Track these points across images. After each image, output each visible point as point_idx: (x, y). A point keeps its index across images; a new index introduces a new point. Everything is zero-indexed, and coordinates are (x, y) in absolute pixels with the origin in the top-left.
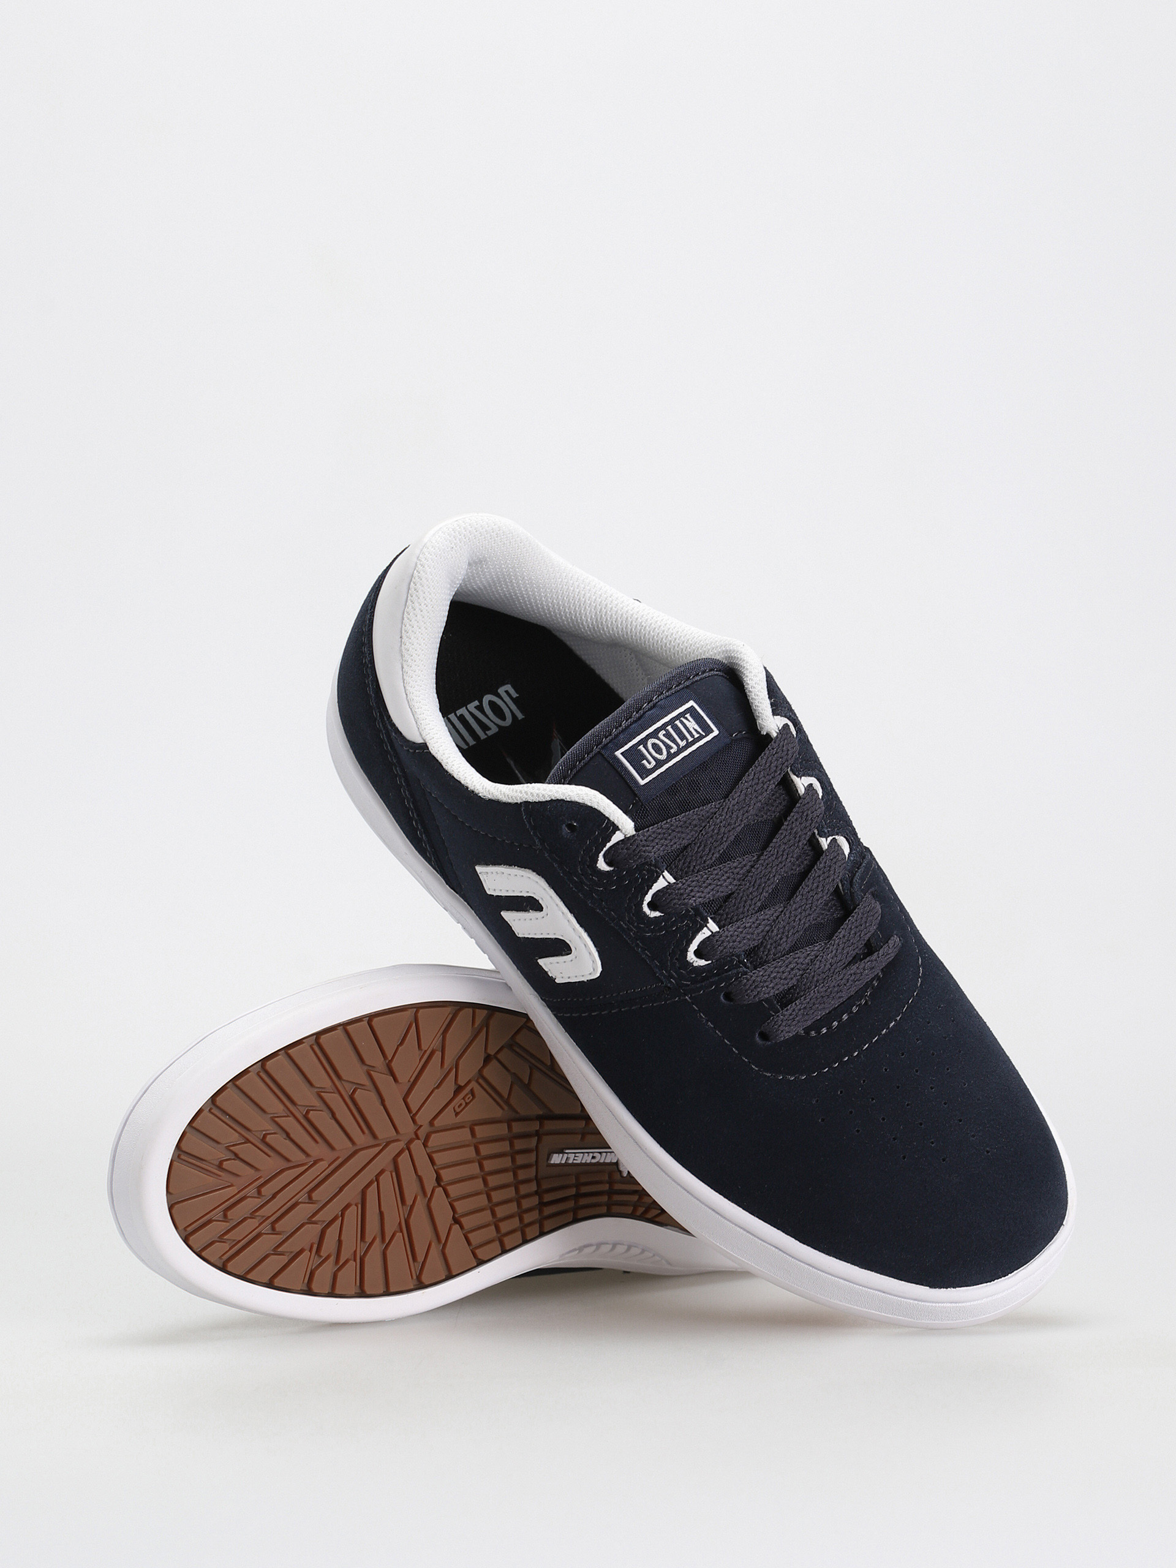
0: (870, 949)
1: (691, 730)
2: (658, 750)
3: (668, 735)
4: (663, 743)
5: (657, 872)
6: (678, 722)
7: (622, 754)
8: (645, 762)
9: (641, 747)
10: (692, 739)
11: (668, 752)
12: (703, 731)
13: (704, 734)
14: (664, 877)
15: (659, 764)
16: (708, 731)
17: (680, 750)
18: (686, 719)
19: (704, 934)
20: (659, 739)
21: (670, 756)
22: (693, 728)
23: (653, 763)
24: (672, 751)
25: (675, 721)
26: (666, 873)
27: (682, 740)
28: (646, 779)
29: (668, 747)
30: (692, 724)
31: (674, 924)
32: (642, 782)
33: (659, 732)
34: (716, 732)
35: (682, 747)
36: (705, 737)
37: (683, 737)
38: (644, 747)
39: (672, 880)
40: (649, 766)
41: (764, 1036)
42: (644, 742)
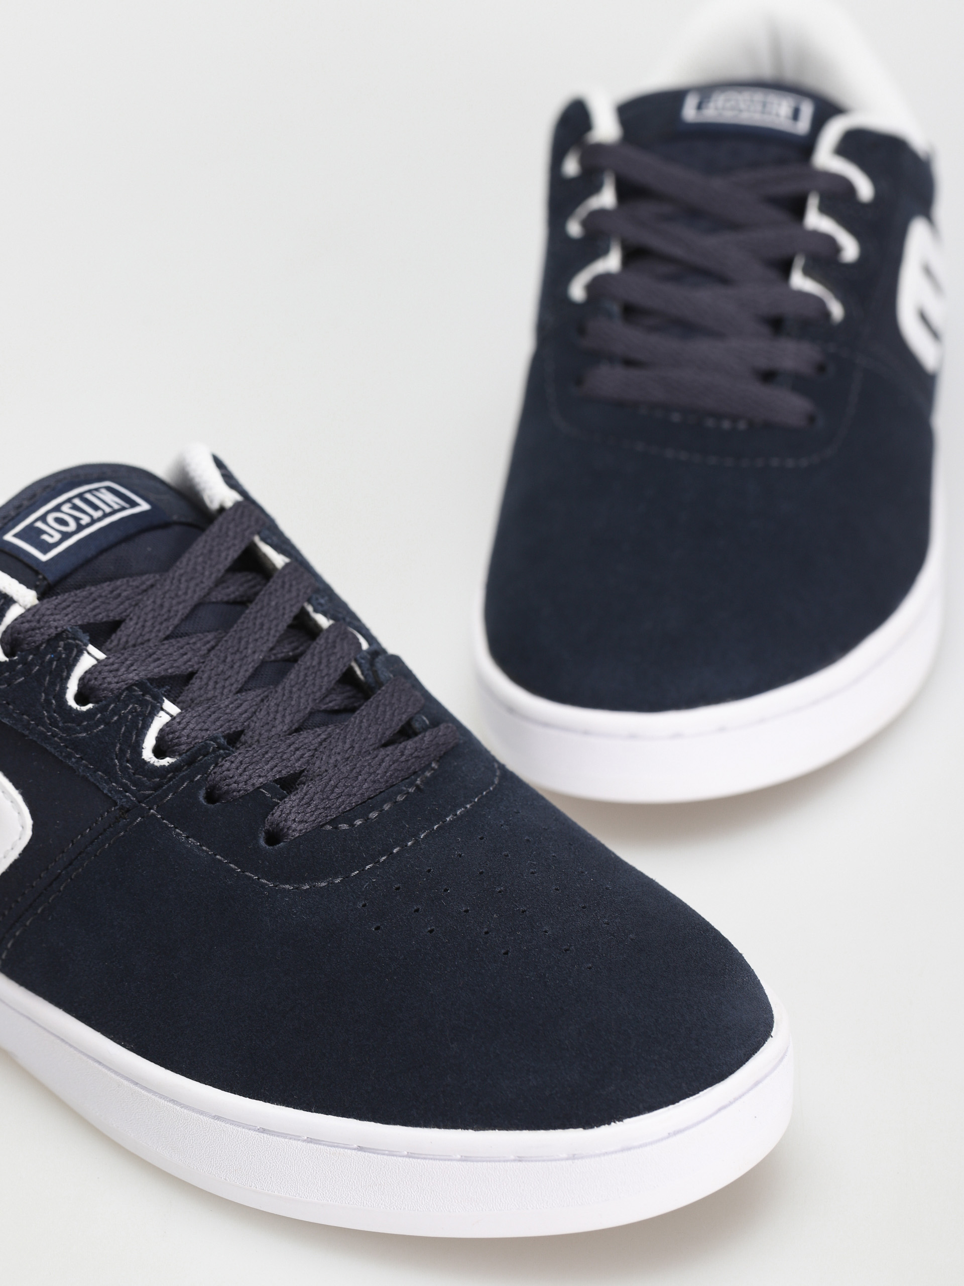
1: (108, 499)
2: (63, 523)
3: (76, 508)
4: (69, 516)
5: (77, 646)
7: (13, 534)
8: (46, 537)
9: (40, 524)
11: (78, 524)
12: (125, 504)
13: (125, 507)
14: (89, 653)
15: (67, 536)
17: (95, 521)
19: (160, 721)
20: (63, 512)
21: (80, 528)
22: (111, 497)
23: (59, 537)
24: (83, 523)
26: (91, 648)
27: (96, 512)
28: (49, 554)
29: (77, 520)
31: (114, 712)
32: (44, 558)
33: (64, 506)
36: (127, 509)
37: (97, 509)
38: (43, 522)
39: (101, 656)
40: (51, 540)
41: (274, 838)
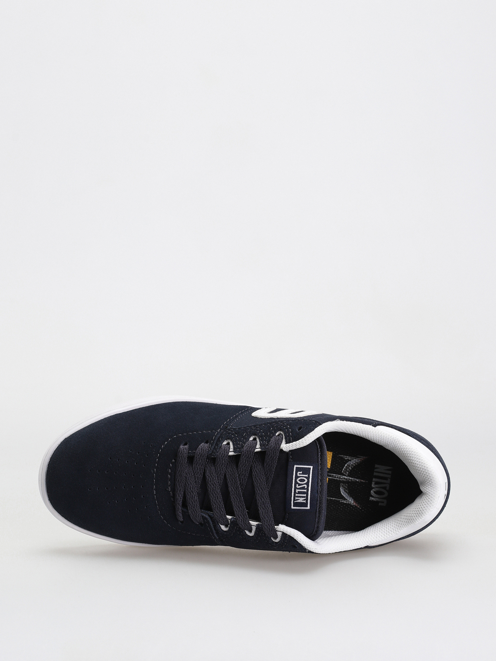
0: (185, 505)
1: (299, 498)
2: (301, 480)
3: (303, 488)
4: (302, 484)
5: (263, 447)
6: (305, 495)
7: (310, 468)
8: (301, 473)
9: (307, 476)
10: (296, 496)
11: (298, 483)
12: (296, 502)
13: (295, 502)
15: (297, 477)
16: (295, 505)
17: (295, 488)
18: (304, 500)
19: (232, 449)
20: (305, 484)
21: (296, 483)
22: (299, 500)
23: (298, 475)
24: (297, 485)
25: (306, 495)
26: (259, 450)
27: (298, 491)
28: (295, 468)
29: (300, 485)
30: (301, 500)
32: (295, 466)
33: (307, 486)
34: (292, 507)
35: (296, 490)
36: (294, 502)
37: (299, 493)
38: (306, 477)
39: (256, 450)
40: (299, 473)
42: (308, 478)
